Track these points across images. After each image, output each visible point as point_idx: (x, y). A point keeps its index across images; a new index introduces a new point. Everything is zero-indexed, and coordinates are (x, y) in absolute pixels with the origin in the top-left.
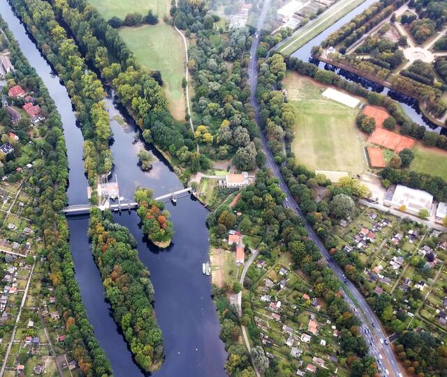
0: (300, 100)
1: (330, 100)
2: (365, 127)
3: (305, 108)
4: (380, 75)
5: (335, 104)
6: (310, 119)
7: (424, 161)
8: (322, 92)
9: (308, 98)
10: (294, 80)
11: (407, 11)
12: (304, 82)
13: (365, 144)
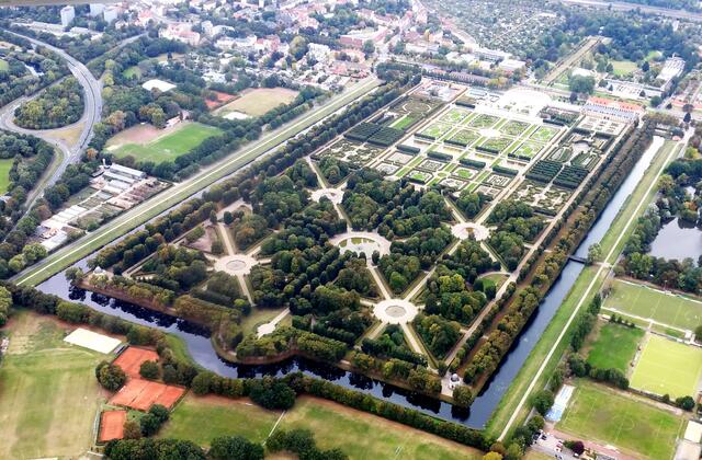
0: (25, 351)
1: (74, 345)
2: (111, 380)
3: (28, 364)
4: (157, 300)
5: (80, 352)
6: (29, 381)
7: (188, 419)
8: (65, 335)
9: (38, 348)
10: (28, 322)
11: (243, 206)
12: (41, 324)
13: (102, 407)
